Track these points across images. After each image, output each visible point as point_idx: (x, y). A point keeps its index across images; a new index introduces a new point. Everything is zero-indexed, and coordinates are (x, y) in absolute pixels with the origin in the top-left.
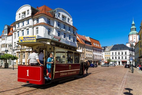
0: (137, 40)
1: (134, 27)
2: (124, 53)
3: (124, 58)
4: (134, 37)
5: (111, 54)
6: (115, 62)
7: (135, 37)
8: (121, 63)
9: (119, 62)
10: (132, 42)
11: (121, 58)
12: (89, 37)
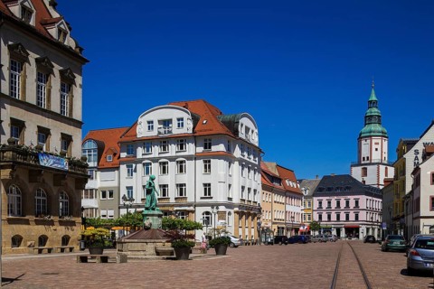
0: (384, 155)
1: (375, 111)
2: (352, 204)
3: (352, 217)
4: (374, 147)
5: (316, 205)
6: (328, 230)
7: (377, 147)
8: (343, 234)
9: (338, 231)
10: (368, 162)
11: (343, 217)
12: (275, 164)
